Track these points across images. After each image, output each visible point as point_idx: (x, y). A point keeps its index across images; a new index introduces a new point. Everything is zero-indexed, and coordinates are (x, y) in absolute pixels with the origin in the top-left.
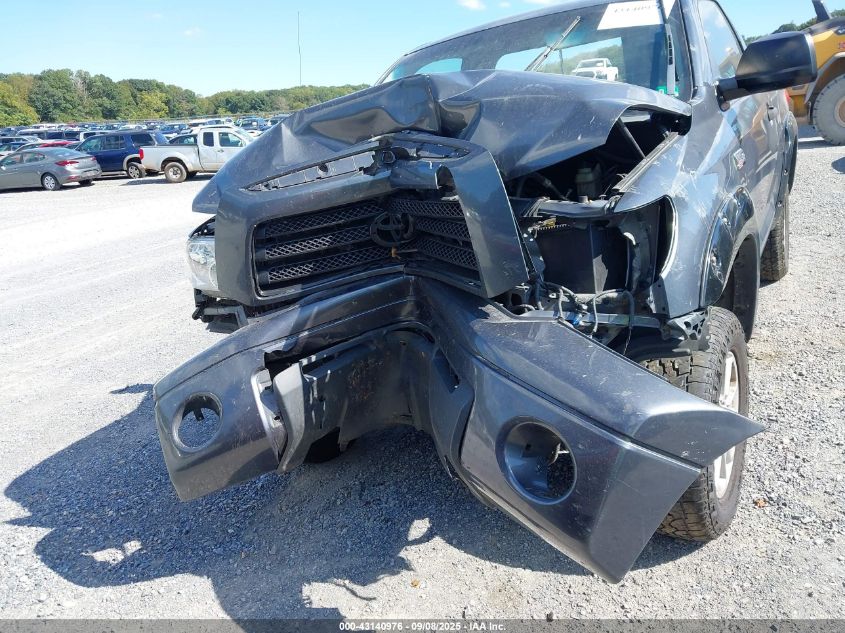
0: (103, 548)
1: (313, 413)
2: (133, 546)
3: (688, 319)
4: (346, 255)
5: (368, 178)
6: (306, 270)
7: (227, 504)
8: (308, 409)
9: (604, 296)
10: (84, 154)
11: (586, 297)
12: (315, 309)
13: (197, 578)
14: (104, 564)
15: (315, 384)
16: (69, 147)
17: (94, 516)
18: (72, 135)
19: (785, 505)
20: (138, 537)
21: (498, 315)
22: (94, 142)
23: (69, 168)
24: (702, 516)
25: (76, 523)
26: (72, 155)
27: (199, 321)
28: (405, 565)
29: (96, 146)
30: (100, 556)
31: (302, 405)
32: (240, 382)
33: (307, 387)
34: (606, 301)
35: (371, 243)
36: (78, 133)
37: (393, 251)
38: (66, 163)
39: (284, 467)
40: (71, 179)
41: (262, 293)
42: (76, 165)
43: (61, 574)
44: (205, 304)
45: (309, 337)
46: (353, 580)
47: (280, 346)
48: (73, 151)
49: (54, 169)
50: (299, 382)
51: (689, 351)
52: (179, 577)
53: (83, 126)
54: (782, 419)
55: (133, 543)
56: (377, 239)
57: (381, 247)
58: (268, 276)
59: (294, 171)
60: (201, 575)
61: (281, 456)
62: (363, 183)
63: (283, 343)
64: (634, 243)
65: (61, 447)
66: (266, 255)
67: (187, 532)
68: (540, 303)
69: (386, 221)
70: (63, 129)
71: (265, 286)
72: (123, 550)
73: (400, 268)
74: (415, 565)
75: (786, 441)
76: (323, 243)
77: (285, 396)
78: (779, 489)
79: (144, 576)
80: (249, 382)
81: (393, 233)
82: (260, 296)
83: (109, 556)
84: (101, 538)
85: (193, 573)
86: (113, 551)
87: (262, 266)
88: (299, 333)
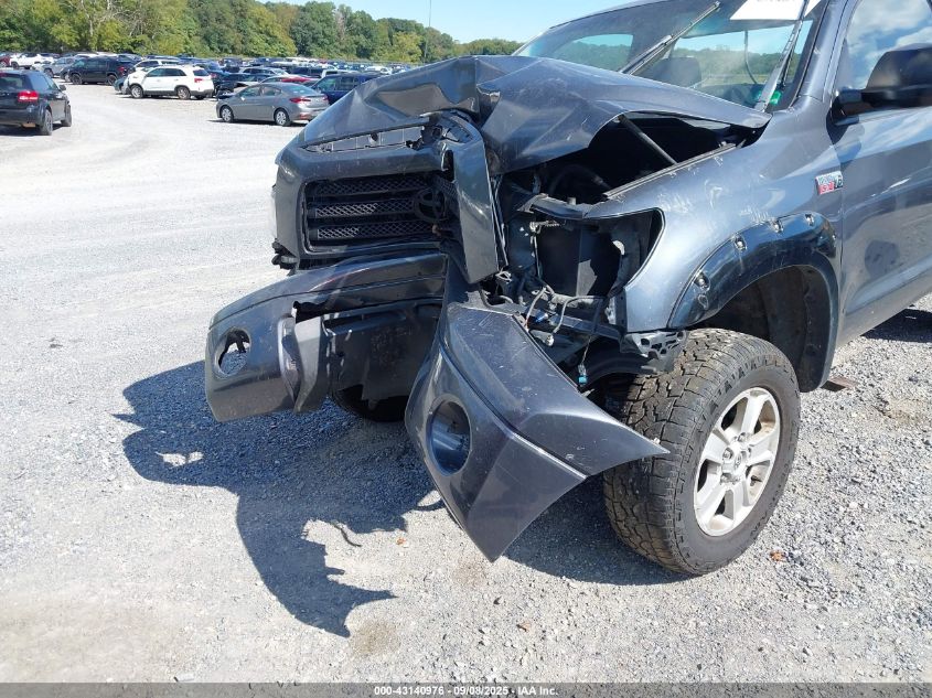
0: (175, 452)
1: (328, 366)
2: (196, 456)
3: (649, 337)
4: (390, 225)
5: (411, 152)
6: (351, 233)
7: (287, 440)
8: (323, 360)
9: (580, 301)
10: (319, 93)
11: (564, 299)
12: (350, 272)
13: (229, 493)
14: (168, 465)
15: (334, 339)
16: (307, 85)
17: (180, 425)
18: (317, 72)
19: (802, 564)
20: (203, 450)
21: (476, 302)
22: (331, 81)
23: (301, 105)
24: (668, 543)
25: (165, 428)
26: (306, 92)
27: (278, 266)
28: (402, 525)
29: (332, 85)
30: (168, 458)
31: (317, 356)
32: (268, 324)
33: (324, 341)
34: (582, 305)
35: (413, 216)
36: (320, 71)
37: (434, 227)
38: (298, 100)
39: (299, 408)
40: (300, 117)
41: (311, 247)
42: (308, 104)
43: (132, 463)
44: (281, 252)
45: (340, 295)
46: (351, 527)
47: (311, 299)
48: (309, 89)
49: (287, 105)
50: (318, 335)
51: (655, 370)
52: (217, 489)
53: (332, 63)
54: (868, 484)
55: (196, 453)
56: (418, 212)
57: (424, 222)
58: (318, 234)
59: (347, 137)
60: (234, 492)
61: (296, 397)
62: (407, 157)
63: (315, 297)
64: (623, 252)
65: (183, 363)
66: (317, 213)
67: (242, 455)
68: (521, 298)
69: (428, 197)
70: (313, 65)
71: (315, 242)
72: (187, 457)
73: (437, 244)
74: (410, 528)
75: (854, 505)
76: (368, 209)
77: (303, 343)
78: (808, 548)
79: (192, 482)
80: (276, 326)
81: (434, 209)
82: (308, 250)
83: (175, 459)
84: (176, 443)
85: (230, 489)
86: (179, 456)
87: (313, 222)
88: (333, 290)
